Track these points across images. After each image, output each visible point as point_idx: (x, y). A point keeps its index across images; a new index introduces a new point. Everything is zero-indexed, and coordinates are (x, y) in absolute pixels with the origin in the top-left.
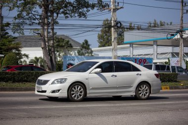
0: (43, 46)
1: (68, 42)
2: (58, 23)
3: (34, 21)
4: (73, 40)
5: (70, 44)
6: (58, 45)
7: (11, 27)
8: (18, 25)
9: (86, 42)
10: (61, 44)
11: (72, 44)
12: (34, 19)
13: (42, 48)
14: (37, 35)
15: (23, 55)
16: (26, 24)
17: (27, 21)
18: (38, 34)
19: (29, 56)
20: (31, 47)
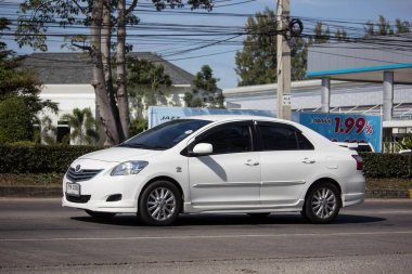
0: (96, 81)
1: (161, 70)
2: (137, 22)
3: (73, 15)
4: (173, 67)
5: (167, 77)
6: (134, 80)
7: (14, 28)
8: (33, 25)
9: (207, 71)
10: (144, 76)
11: (171, 76)
12: (74, 11)
13: (95, 86)
14: (81, 51)
15: (45, 104)
16: (54, 22)
17: (56, 14)
18: (84, 48)
19: (60, 107)
20: (64, 83)
